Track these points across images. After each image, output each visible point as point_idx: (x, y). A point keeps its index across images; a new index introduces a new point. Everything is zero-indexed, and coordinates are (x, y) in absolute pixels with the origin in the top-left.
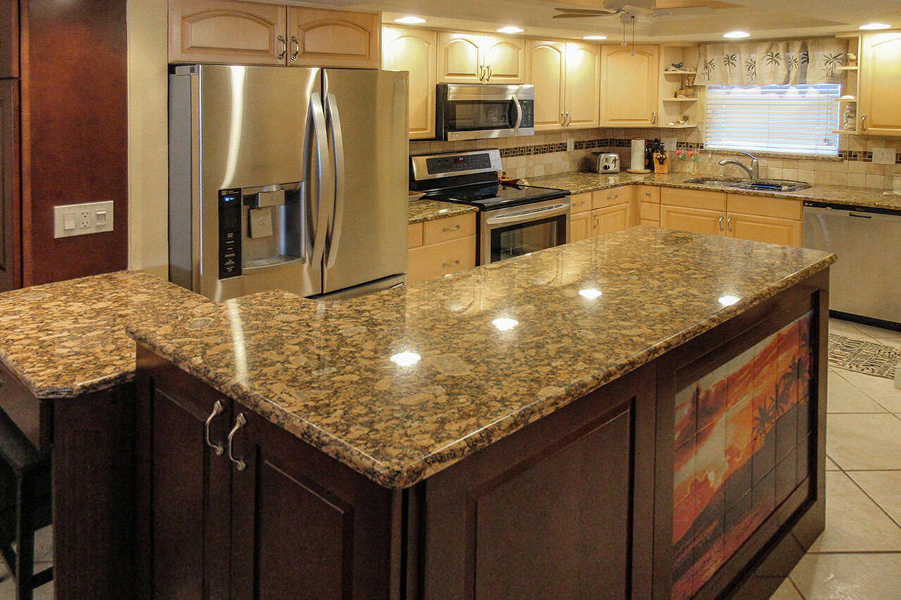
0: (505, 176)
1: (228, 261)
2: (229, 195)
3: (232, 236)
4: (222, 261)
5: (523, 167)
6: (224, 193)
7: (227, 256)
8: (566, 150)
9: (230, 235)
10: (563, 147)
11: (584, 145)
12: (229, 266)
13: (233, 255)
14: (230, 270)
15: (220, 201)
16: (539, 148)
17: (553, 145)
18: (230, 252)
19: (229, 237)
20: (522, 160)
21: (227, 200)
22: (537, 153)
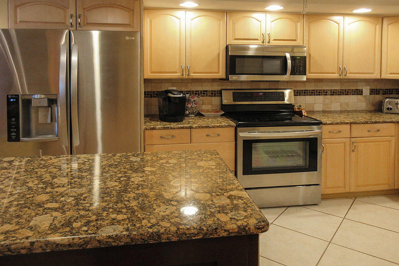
0: (301, 108)
1: (12, 133)
2: (13, 98)
3: (14, 120)
4: (9, 132)
5: (321, 104)
6: (10, 97)
7: (12, 130)
8: (362, 94)
9: (13, 119)
10: (359, 92)
11: (381, 92)
12: (13, 135)
13: (15, 130)
14: (14, 137)
15: (7, 101)
16: (335, 91)
17: (349, 90)
18: (13, 128)
19: (12, 120)
20: (320, 98)
21: (12, 100)
22: (334, 95)
